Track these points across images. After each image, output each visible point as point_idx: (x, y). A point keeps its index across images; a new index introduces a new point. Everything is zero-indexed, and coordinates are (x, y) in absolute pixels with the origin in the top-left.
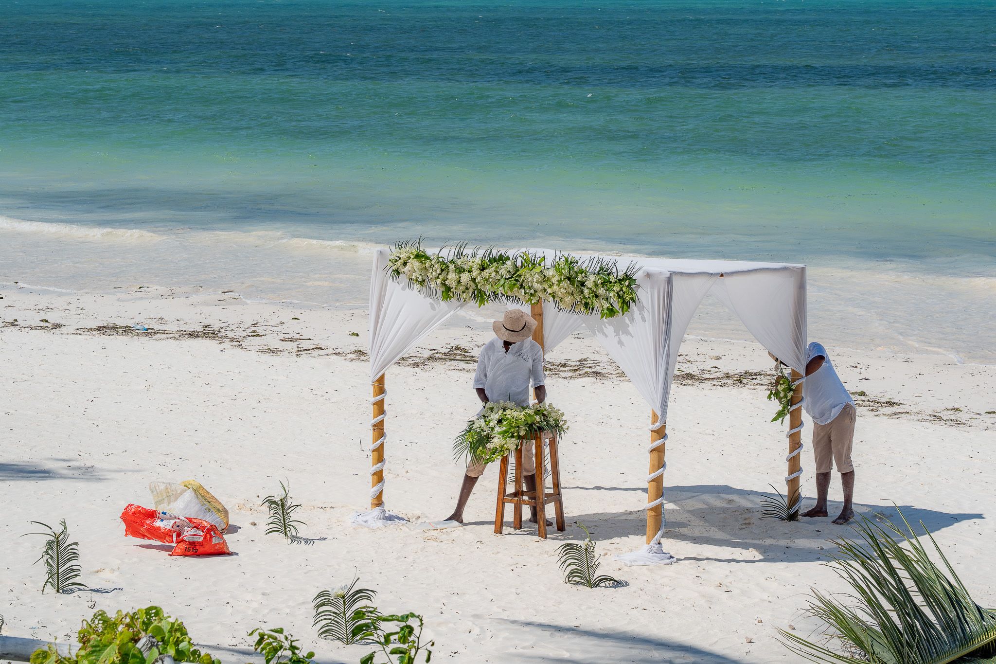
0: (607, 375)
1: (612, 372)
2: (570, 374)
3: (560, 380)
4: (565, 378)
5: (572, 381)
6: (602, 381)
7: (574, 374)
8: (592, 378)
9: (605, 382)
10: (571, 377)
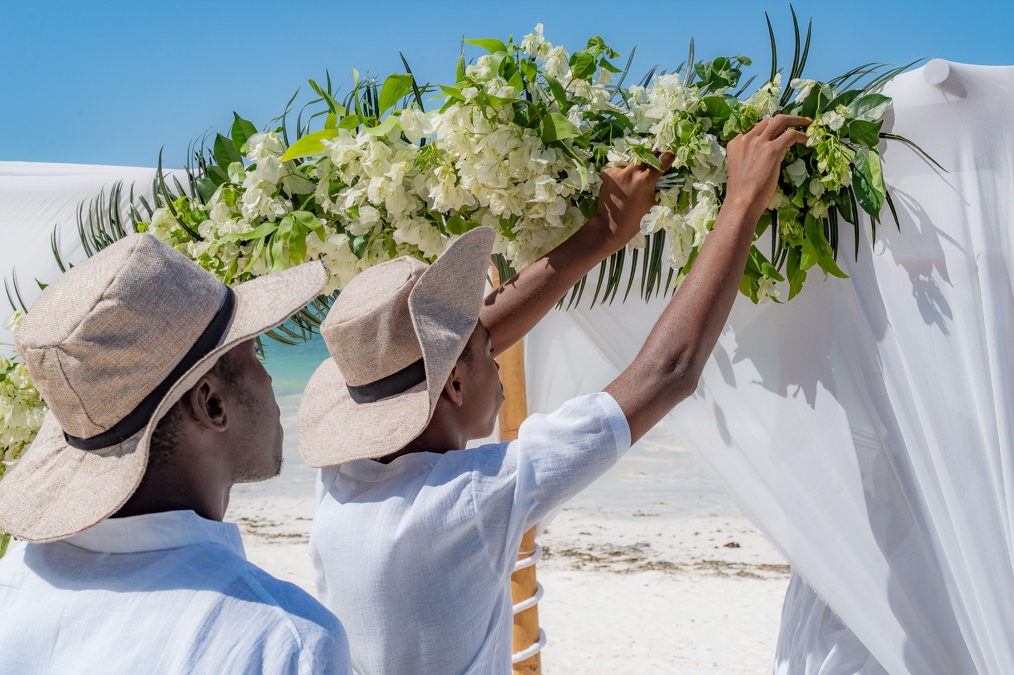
0: (680, 567)
1: (687, 562)
2: (624, 566)
3: (611, 575)
4: (619, 572)
5: (629, 577)
6: (673, 576)
7: (632, 566)
8: (659, 572)
9: (678, 577)
10: (628, 571)
